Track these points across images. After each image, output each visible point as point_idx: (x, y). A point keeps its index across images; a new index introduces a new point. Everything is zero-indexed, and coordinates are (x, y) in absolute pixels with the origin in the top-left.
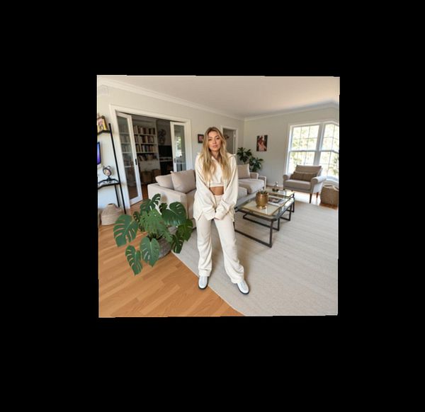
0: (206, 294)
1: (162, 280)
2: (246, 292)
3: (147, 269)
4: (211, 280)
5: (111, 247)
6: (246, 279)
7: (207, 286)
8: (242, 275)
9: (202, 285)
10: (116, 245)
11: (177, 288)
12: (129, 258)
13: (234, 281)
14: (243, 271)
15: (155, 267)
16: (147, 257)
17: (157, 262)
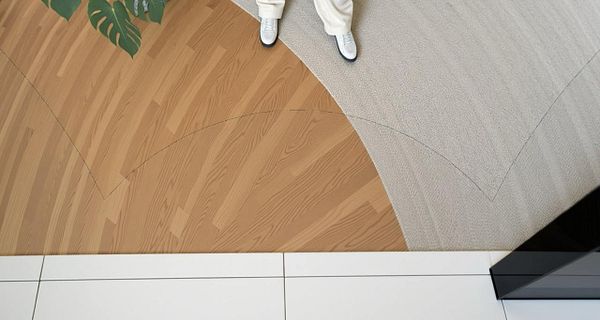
0: (276, 56)
1: (189, 44)
2: (352, 57)
3: (150, 33)
4: (285, 25)
5: (54, 30)
6: (354, 28)
7: (277, 38)
8: (349, 18)
9: (267, 36)
10: (62, 18)
11: (219, 52)
12: (103, 28)
13: (330, 31)
14: (350, 10)
15: (165, 21)
16: (140, 6)
17: (165, 11)
